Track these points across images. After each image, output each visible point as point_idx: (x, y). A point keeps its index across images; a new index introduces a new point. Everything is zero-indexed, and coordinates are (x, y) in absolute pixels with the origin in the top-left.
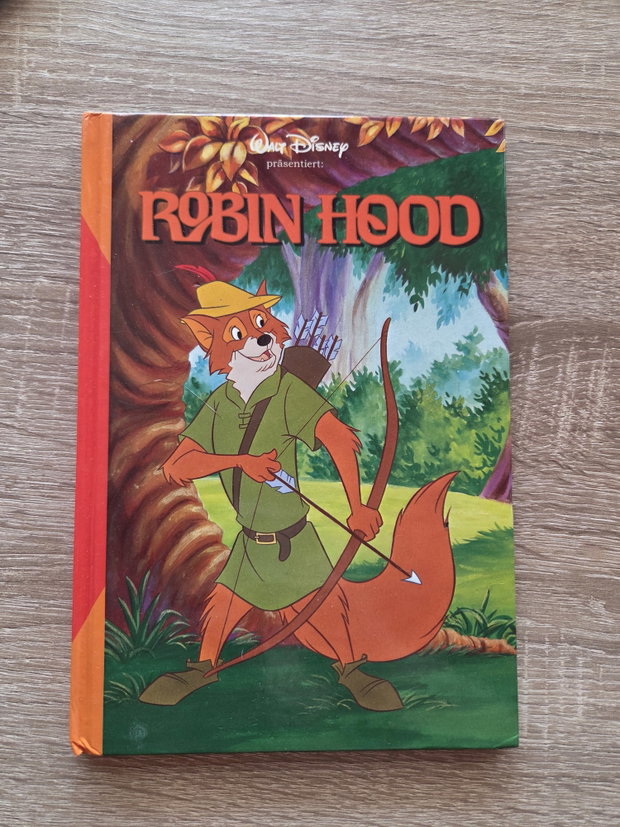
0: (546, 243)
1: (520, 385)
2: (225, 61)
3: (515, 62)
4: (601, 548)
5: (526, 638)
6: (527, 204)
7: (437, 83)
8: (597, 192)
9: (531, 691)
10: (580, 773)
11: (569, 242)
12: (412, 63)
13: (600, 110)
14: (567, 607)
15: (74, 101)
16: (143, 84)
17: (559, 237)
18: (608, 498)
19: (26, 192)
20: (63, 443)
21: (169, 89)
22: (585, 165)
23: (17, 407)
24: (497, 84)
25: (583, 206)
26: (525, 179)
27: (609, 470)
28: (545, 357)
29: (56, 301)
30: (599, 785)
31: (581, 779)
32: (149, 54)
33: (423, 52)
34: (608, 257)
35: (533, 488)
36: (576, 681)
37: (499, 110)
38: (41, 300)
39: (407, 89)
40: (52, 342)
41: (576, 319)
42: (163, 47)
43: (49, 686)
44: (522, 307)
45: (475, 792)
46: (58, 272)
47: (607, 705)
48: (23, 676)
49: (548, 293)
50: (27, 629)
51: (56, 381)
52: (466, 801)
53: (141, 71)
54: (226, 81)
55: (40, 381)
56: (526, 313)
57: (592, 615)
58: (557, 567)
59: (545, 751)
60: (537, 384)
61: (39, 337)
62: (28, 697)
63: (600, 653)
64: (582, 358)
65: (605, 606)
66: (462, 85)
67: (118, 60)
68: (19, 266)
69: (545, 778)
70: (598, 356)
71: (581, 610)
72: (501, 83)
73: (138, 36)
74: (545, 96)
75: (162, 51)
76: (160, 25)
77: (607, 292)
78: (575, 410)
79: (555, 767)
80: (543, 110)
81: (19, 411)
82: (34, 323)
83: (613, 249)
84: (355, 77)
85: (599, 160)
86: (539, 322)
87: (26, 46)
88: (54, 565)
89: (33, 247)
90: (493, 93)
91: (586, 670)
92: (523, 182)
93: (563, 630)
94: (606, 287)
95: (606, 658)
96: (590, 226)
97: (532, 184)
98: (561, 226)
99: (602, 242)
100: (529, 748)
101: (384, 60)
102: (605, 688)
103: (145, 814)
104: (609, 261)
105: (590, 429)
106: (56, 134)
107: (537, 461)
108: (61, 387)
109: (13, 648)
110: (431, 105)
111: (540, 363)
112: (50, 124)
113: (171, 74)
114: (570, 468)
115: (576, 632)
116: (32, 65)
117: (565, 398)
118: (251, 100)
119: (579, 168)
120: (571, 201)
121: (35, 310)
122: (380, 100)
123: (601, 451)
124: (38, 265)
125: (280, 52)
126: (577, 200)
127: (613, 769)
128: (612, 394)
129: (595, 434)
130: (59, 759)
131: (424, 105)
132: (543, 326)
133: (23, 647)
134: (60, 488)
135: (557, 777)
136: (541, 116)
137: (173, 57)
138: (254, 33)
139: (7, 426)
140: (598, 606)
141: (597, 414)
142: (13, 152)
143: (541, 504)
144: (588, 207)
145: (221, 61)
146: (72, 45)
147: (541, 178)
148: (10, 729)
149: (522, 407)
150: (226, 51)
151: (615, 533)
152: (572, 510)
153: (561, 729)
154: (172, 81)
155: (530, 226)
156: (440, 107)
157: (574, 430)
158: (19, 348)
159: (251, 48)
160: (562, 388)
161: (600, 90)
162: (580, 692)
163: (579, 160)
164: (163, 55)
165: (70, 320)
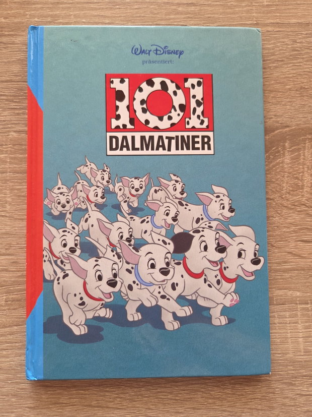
0: (287, 85)
1: (281, 165)
2: (101, 2)
5: (298, 302)
6: (274, 65)
9: (303, 330)
11: (300, 84)
13: (308, 10)
15: (20, 33)
16: (56, 20)
17: (294, 81)
21: (71, 21)
23: (7, 205)
25: (305, 63)
26: (272, 51)
28: (293, 148)
35: (294, 220)
38: (14, 145)
40: (22, 167)
41: (308, 125)
44: (277, 122)
45: (278, 388)
46: (21, 128)
49: (291, 113)
52: (274, 393)
53: (55, 13)
54: (102, 13)
55: (18, 189)
56: (279, 125)
60: (290, 163)
61: (15, 166)
66: (232, 3)
74: (278, 5)
81: (8, 207)
82: (11, 158)
84: (173, 4)
86: (288, 129)
89: (6, 116)
90: (250, 6)
92: (271, 53)
97: (276, 53)
98: (295, 75)
100: (305, 361)
106: (12, 53)
107: (294, 205)
111: (291, 151)
113: (71, 13)
117: (306, 169)
119: (301, 43)
120: (298, 61)
121: (10, 151)
122: (187, 16)
124: (9, 126)
132: (290, 131)
137: (72, 3)
139: (3, 216)
143: (298, 229)
144: (308, 63)
145: (98, 3)
147: (280, 50)
149: (283, 177)
154: (72, 17)
155: (277, 77)
156: (221, 16)
158: (4, 173)
160: (304, 164)
163: (300, 39)
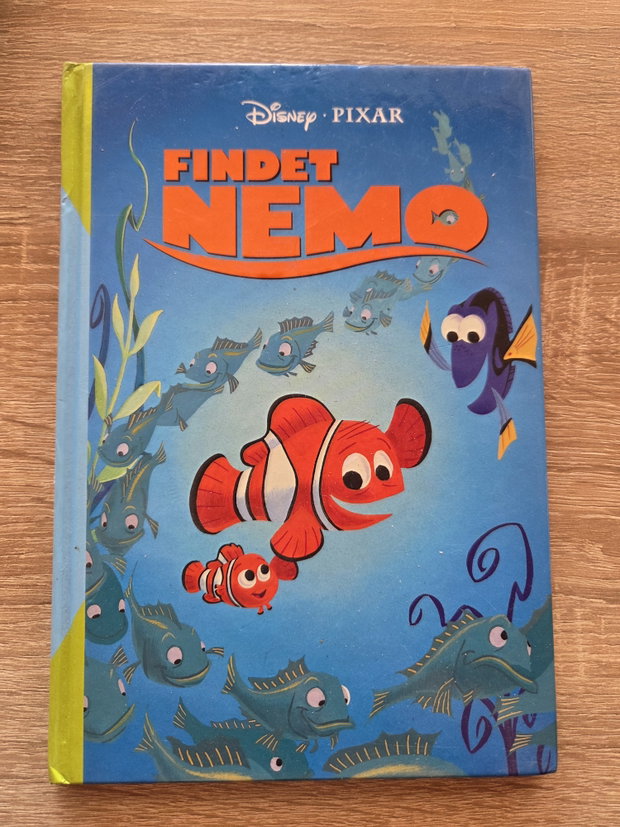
4: (594, 485)
8: (565, 93)
10: (587, 739)
18: (598, 429)
22: (549, 65)
27: (602, 398)
30: (608, 752)
31: (588, 746)
34: (582, 164)
36: (575, 636)
37: (451, 10)
47: (612, 660)
57: (589, 560)
63: (601, 603)
64: (560, 275)
65: (602, 550)
70: (578, 272)
71: (575, 556)
77: (583, 202)
78: (555, 334)
80: (499, 9)
83: (586, 153)
85: (565, 59)
91: (585, 622)
93: (558, 579)
94: (583, 196)
95: (608, 608)
96: (559, 130)
99: (574, 147)
102: (607, 641)
103: (96, 813)
104: (583, 168)
105: (574, 353)
110: (376, 9)
114: (553, 398)
115: (571, 581)
118: (177, 13)
123: (588, 378)
128: (596, 313)
129: (580, 358)
131: (368, 8)
136: (498, 14)
140: (595, 551)
141: (581, 337)
151: (608, 467)
152: (559, 444)
157: (556, 356)
162: (581, 648)
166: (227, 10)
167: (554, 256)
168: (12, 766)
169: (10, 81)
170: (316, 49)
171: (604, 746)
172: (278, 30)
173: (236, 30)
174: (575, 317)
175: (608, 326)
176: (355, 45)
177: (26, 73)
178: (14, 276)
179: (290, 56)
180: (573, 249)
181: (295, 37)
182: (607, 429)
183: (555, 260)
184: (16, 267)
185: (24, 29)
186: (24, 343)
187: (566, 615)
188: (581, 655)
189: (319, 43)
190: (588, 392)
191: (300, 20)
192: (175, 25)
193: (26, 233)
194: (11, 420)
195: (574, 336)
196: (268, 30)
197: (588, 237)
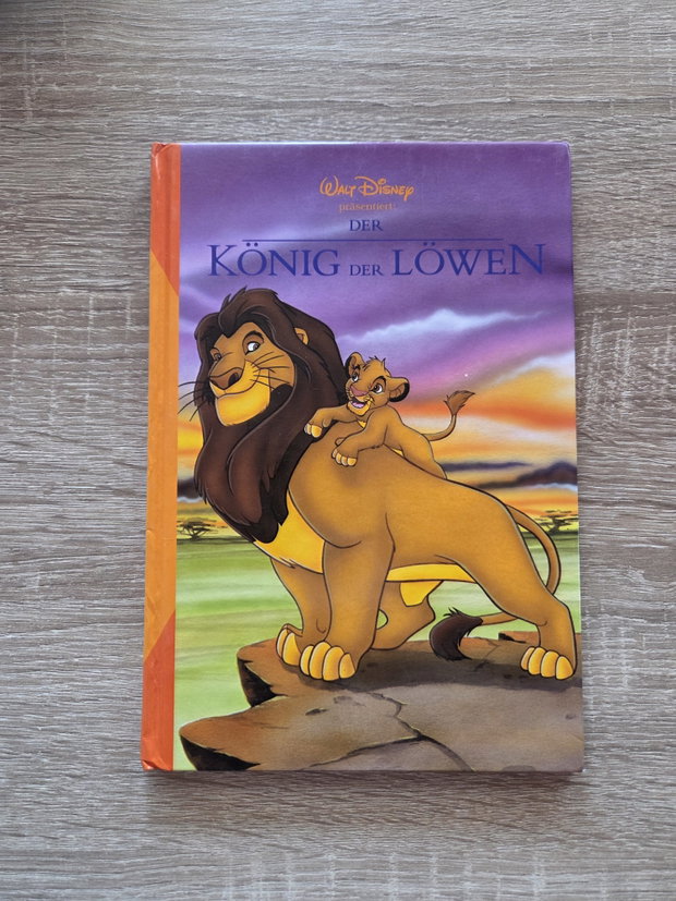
3: (519, 36)
4: (636, 517)
7: (441, 64)
8: (611, 161)
10: (630, 743)
12: (417, 47)
14: (606, 578)
18: (641, 467)
19: (45, 205)
20: (96, 447)
22: (598, 134)
24: (502, 60)
27: (641, 439)
29: (81, 310)
30: (650, 755)
31: (632, 749)
32: (154, 59)
33: (426, 34)
34: (627, 226)
36: (618, 651)
37: (506, 86)
39: (413, 73)
42: (168, 52)
43: (99, 683)
47: (652, 673)
48: (73, 675)
50: (74, 630)
51: (85, 387)
57: (631, 584)
58: (593, 539)
59: (592, 722)
62: (80, 695)
63: (641, 622)
64: (606, 329)
65: (644, 575)
67: (125, 69)
68: (42, 278)
69: (594, 749)
70: (622, 325)
71: (620, 580)
72: (507, 58)
73: (142, 43)
75: (167, 55)
76: (164, 30)
77: (628, 261)
78: (602, 382)
79: (604, 739)
80: (551, 83)
83: (631, 217)
85: (612, 128)
87: (33, 61)
88: (95, 567)
91: (628, 640)
93: (604, 601)
94: (626, 256)
95: (649, 628)
96: (607, 196)
99: (619, 211)
101: (386, 46)
102: (649, 656)
103: (199, 803)
104: (627, 230)
105: (618, 399)
108: (91, 393)
109: (61, 648)
110: (437, 87)
112: (62, 136)
114: (599, 440)
115: (615, 603)
116: (41, 80)
118: (258, 96)
123: (631, 421)
125: (284, 47)
126: (591, 171)
127: (663, 738)
128: (639, 363)
129: (624, 404)
130: (113, 754)
131: (431, 87)
133: (72, 647)
134: (96, 491)
135: (607, 748)
136: (550, 88)
138: (256, 30)
140: (637, 575)
141: (625, 384)
142: (29, 167)
146: (78, 57)
148: (63, 728)
150: (229, 50)
151: (650, 501)
152: (604, 481)
153: (608, 700)
157: (602, 402)
159: (255, 45)
161: (608, 58)
162: (624, 662)
164: (168, 60)
165: (95, 327)
166: (303, 93)
167: (601, 312)
168: (127, 761)
169: (112, 162)
170: (385, 127)
171: (646, 749)
172: (350, 110)
173: (311, 111)
174: (619, 366)
175: (650, 374)
176: (419, 122)
177: (126, 154)
178: (120, 337)
179: (360, 134)
180: (617, 305)
181: (364, 116)
182: (649, 467)
183: (601, 314)
184: (122, 328)
185: (122, 113)
186: (131, 396)
187: (610, 632)
188: (625, 668)
189: (386, 122)
190: (631, 434)
191: (369, 100)
192: (256, 108)
193: (129, 298)
194: (121, 463)
195: (618, 384)
196: (340, 110)
197: (632, 294)
